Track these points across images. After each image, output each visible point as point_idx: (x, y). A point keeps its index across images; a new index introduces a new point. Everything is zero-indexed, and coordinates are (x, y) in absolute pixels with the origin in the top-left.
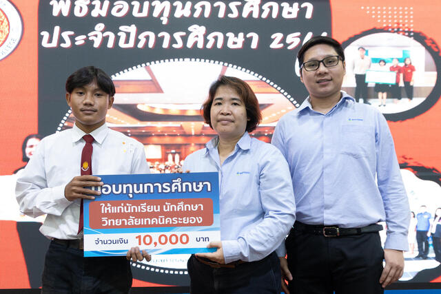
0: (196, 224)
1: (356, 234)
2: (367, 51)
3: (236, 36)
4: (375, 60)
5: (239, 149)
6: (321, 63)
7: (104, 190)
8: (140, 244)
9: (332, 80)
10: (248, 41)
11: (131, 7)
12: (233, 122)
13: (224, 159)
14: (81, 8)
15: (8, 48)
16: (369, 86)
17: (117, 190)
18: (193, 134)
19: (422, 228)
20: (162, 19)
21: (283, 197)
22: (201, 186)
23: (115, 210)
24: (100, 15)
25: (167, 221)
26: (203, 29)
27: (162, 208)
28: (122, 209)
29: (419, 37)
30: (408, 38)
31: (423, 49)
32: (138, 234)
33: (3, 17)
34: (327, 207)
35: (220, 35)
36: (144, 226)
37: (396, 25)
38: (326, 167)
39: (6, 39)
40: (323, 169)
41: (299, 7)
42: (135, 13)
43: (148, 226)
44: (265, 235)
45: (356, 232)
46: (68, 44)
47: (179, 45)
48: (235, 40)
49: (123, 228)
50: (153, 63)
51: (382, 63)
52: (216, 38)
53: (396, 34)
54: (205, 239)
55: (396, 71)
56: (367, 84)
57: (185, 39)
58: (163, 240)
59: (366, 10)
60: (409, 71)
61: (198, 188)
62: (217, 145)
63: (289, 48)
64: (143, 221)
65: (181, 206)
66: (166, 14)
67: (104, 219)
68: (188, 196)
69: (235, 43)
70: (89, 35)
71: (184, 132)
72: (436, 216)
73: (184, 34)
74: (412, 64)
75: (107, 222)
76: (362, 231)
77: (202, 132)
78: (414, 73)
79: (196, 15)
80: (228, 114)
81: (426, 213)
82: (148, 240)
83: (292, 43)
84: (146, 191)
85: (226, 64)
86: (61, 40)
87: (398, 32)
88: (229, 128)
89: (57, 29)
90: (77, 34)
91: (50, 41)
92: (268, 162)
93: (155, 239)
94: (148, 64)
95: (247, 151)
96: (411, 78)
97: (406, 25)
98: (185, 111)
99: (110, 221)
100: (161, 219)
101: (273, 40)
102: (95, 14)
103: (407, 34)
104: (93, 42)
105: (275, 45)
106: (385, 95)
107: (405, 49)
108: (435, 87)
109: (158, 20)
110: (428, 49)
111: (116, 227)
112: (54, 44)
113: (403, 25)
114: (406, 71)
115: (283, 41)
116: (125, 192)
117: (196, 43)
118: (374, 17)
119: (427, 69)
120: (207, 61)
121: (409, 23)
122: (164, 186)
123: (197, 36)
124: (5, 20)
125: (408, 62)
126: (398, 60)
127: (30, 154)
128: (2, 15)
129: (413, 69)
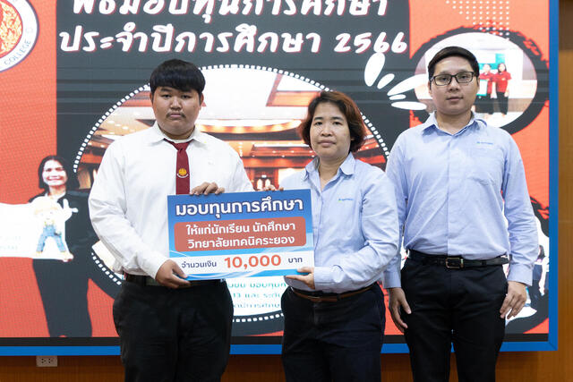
0: (288, 244)
1: (480, 267)
3: (294, 37)
5: (342, 173)
6: (454, 79)
7: (189, 210)
8: (229, 266)
9: (462, 98)
10: (307, 44)
11: (167, 3)
12: (334, 144)
13: (325, 183)
14: (107, 4)
15: (20, 53)
17: (203, 210)
20: (204, 16)
21: (385, 224)
22: (292, 204)
23: (202, 231)
24: (129, 12)
25: (258, 241)
26: (253, 29)
27: (251, 229)
28: (209, 230)
29: (517, 38)
31: (521, 52)
32: (226, 257)
33: (15, 15)
34: (452, 236)
35: (274, 37)
36: (233, 248)
37: (488, 23)
38: (452, 192)
39: (18, 41)
40: (448, 194)
41: (371, 1)
42: (172, 10)
43: (237, 247)
45: (481, 264)
46: (91, 48)
47: (225, 48)
48: (293, 42)
49: (211, 250)
52: (269, 40)
53: (488, 34)
54: (298, 260)
55: (488, 80)
57: (231, 41)
58: (254, 261)
59: (452, 5)
60: (504, 79)
61: (289, 206)
62: (318, 167)
63: (358, 51)
64: (232, 243)
65: (272, 226)
66: (209, 10)
67: (190, 241)
68: (279, 215)
69: (292, 46)
70: (117, 36)
73: (230, 34)
74: (508, 71)
75: (193, 244)
76: (487, 263)
77: (251, 154)
78: (509, 81)
79: (246, 11)
80: (329, 135)
82: (237, 262)
83: (362, 45)
84: (234, 211)
85: (281, 72)
86: (84, 43)
87: (491, 31)
89: (79, 29)
90: (102, 36)
91: (71, 43)
92: (373, 185)
93: (245, 260)
95: (350, 176)
96: (506, 87)
97: (501, 23)
98: (231, 128)
99: (196, 243)
100: (251, 239)
101: (339, 41)
102: (124, 10)
103: (501, 34)
104: (121, 44)
105: (340, 48)
107: (498, 52)
108: (534, 100)
109: (200, 18)
110: (527, 52)
111: (203, 249)
112: (75, 47)
113: (497, 23)
114: (501, 79)
115: (350, 43)
116: (211, 212)
117: (245, 45)
118: (461, 13)
119: (525, 77)
120: (259, 67)
121: (504, 20)
122: (253, 205)
123: (246, 38)
124: (18, 19)
125: (502, 68)
126: (490, 66)
127: (48, 179)
128: (13, 12)
129: (508, 77)
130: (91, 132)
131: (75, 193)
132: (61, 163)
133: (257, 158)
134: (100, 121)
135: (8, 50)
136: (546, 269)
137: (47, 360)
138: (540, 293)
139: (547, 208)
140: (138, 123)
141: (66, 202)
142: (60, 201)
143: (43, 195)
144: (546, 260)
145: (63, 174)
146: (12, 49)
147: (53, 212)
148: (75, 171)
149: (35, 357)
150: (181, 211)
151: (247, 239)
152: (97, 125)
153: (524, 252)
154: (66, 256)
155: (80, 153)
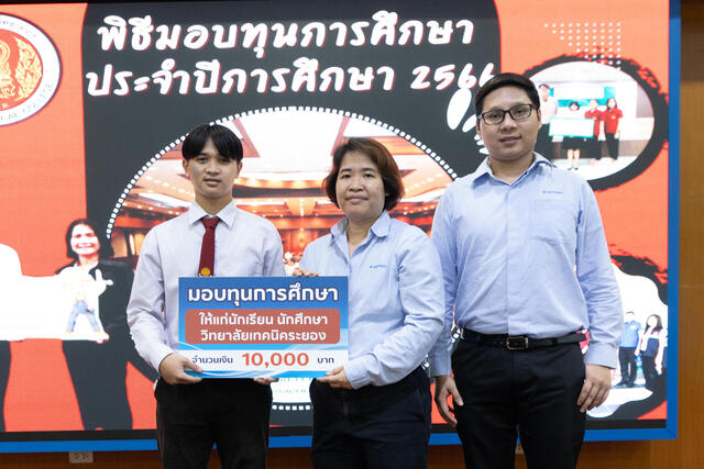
0: (318, 341)
1: (551, 346)
2: (552, 90)
3: (362, 71)
4: (563, 103)
5: (374, 235)
6: (507, 115)
7: (204, 296)
8: (247, 364)
9: (520, 137)
10: (379, 80)
11: (212, 35)
12: (366, 199)
13: (354, 248)
14: (141, 38)
15: (41, 98)
16: (554, 140)
17: (220, 296)
18: (302, 215)
19: (627, 344)
20: (255, 50)
22: (325, 293)
23: (217, 321)
24: (167, 47)
25: (283, 335)
26: (314, 64)
27: (275, 321)
28: (226, 319)
29: (629, 67)
30: (612, 68)
31: (635, 83)
32: (245, 352)
33: (34, 53)
34: (514, 311)
35: (339, 72)
36: (253, 342)
37: (595, 50)
38: (511, 257)
39: (38, 85)
40: (507, 259)
41: (454, 27)
42: (218, 43)
43: (257, 341)
44: (401, 347)
45: (550, 343)
46: (123, 91)
47: (281, 88)
48: (361, 78)
49: (228, 344)
50: (244, 114)
51: (574, 107)
52: (333, 76)
53: (595, 63)
54: (329, 360)
55: (595, 118)
56: (551, 138)
57: (289, 79)
58: (276, 359)
59: (551, 29)
60: (613, 117)
61: (321, 296)
62: (345, 230)
63: (439, 87)
64: (253, 336)
65: (300, 318)
66: (262, 42)
67: (204, 332)
68: (308, 306)
69: (360, 83)
70: (154, 76)
71: (290, 213)
72: (648, 327)
73: (287, 71)
74: (619, 108)
75: (207, 335)
76: (559, 341)
77: (314, 213)
78: (621, 120)
79: (305, 43)
80: (360, 190)
81: (633, 322)
82: (257, 359)
83: (443, 80)
84: (256, 299)
85: (348, 114)
86: (115, 85)
87: (598, 60)
88: (362, 208)
89: (108, 69)
90: (136, 76)
91: (99, 86)
92: (408, 251)
93: (267, 358)
94: (237, 116)
95: (384, 238)
96: (616, 127)
97: (611, 50)
98: (290, 182)
99: (210, 334)
100: (275, 333)
101: (416, 76)
102: (161, 45)
103: (611, 63)
104: (159, 85)
105: (419, 84)
106: (577, 153)
107: (606, 85)
108: (650, 142)
109: (251, 51)
110: (643, 84)
111: (218, 342)
112: (105, 91)
113: (606, 49)
114: (609, 117)
115: (430, 77)
116: (230, 299)
117: (305, 84)
118: (562, 38)
119: (640, 114)
120: (321, 109)
121: (614, 46)
122: (279, 293)
123: (306, 74)
124: (37, 59)
125: (612, 105)
126: (598, 101)
127: (77, 246)
128: (32, 50)
129: (619, 114)
130: (126, 191)
131: (109, 263)
132: (92, 227)
133: (321, 217)
134: (136, 177)
135: (27, 96)
136: (663, 343)
137: (81, 456)
138: (656, 372)
139: (666, 271)
140: (181, 178)
141: (98, 273)
142: (92, 272)
143: (72, 265)
144: (665, 331)
145: (95, 240)
146: (31, 95)
147: (84, 285)
148: (108, 236)
149: (67, 453)
150: (194, 296)
151: (270, 332)
152: (133, 181)
153: (605, 328)
154: (101, 336)
155: (114, 216)
